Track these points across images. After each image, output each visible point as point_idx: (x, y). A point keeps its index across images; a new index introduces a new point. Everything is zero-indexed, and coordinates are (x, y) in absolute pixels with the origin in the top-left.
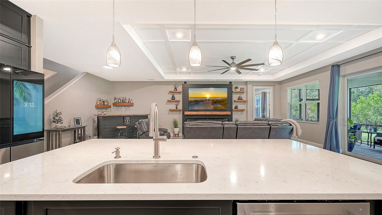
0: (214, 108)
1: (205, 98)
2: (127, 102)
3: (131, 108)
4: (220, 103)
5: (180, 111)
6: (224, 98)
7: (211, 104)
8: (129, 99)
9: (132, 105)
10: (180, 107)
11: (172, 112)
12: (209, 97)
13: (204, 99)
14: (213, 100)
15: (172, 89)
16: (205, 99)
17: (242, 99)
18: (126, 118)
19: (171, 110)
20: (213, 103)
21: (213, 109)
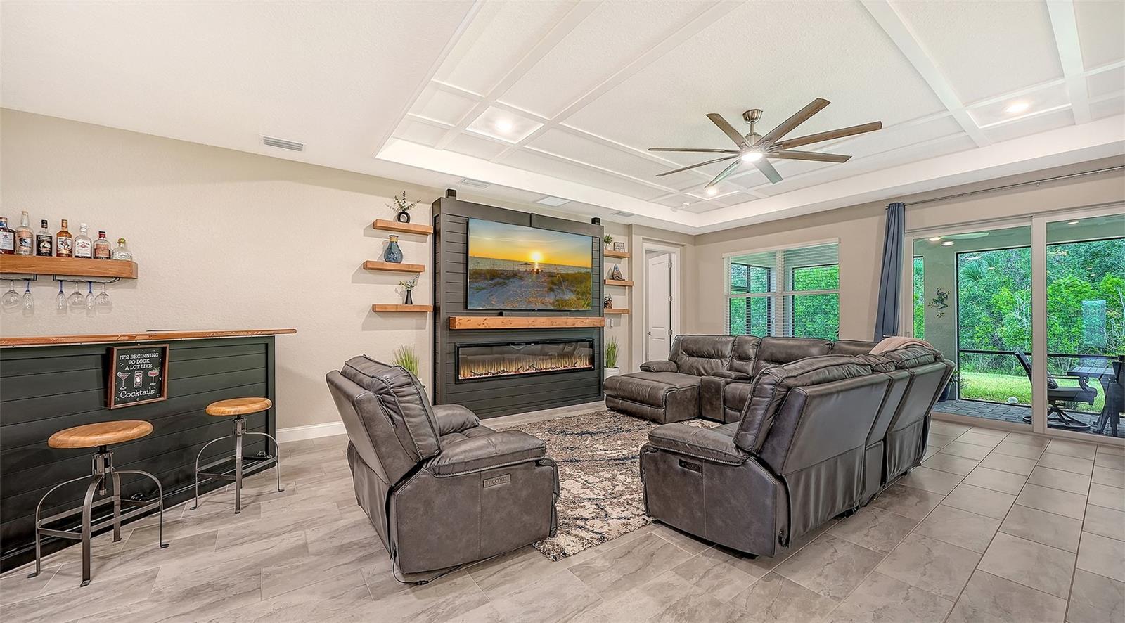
0: (553, 303)
1: (526, 264)
2: (87, 252)
3: (116, 293)
4: (573, 289)
5: (421, 312)
6: (583, 271)
7: (546, 289)
8: (102, 235)
9: (126, 274)
10: (422, 296)
11: (380, 319)
12: (540, 264)
13: (523, 269)
14: (552, 276)
15: (388, 214)
16: (529, 268)
17: (621, 279)
18: (126, 363)
19: (379, 311)
20: (551, 285)
21: (552, 308)
